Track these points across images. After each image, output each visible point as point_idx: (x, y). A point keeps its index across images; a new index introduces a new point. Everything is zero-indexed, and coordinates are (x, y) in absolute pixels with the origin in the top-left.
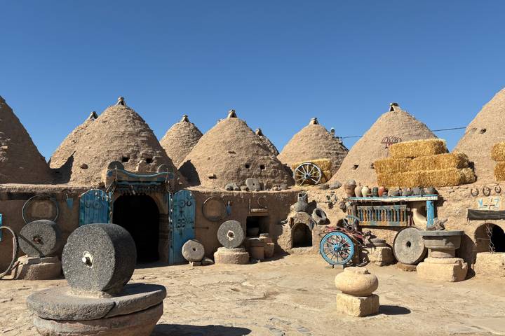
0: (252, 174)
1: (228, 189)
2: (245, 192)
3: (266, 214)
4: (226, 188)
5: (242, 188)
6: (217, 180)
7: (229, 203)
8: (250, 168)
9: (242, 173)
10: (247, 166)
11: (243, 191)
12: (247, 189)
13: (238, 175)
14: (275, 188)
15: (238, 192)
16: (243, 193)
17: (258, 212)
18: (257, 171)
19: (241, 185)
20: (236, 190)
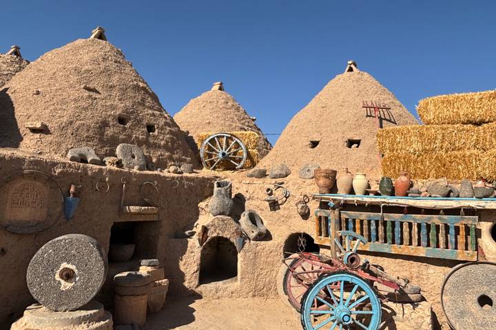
0: (130, 136)
1: (73, 159)
2: (115, 168)
3: (155, 218)
4: (69, 156)
5: (108, 160)
6: (49, 138)
7: (72, 190)
8: (128, 125)
9: (109, 132)
10: (122, 120)
11: (109, 167)
12: (119, 164)
13: (102, 134)
14: (172, 168)
15: (98, 167)
16: (110, 171)
17: (139, 214)
18: (140, 133)
19: (106, 155)
20: (94, 162)
